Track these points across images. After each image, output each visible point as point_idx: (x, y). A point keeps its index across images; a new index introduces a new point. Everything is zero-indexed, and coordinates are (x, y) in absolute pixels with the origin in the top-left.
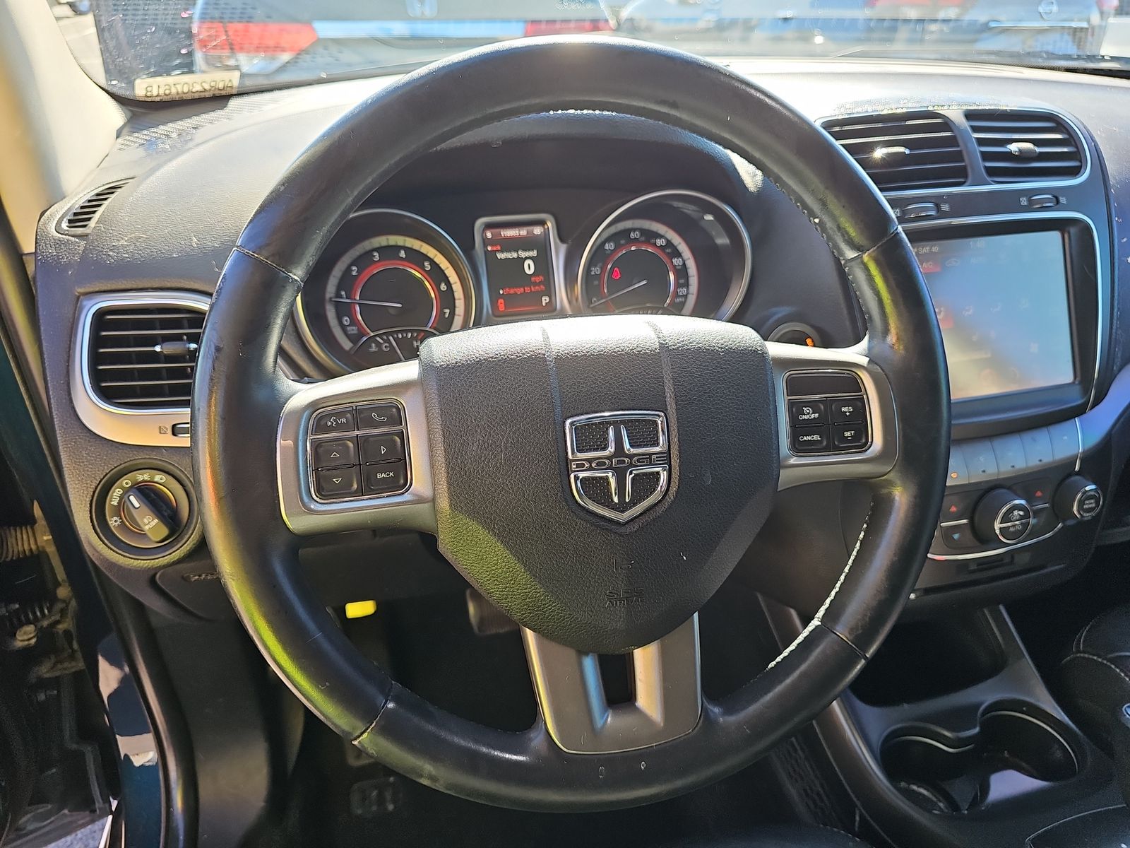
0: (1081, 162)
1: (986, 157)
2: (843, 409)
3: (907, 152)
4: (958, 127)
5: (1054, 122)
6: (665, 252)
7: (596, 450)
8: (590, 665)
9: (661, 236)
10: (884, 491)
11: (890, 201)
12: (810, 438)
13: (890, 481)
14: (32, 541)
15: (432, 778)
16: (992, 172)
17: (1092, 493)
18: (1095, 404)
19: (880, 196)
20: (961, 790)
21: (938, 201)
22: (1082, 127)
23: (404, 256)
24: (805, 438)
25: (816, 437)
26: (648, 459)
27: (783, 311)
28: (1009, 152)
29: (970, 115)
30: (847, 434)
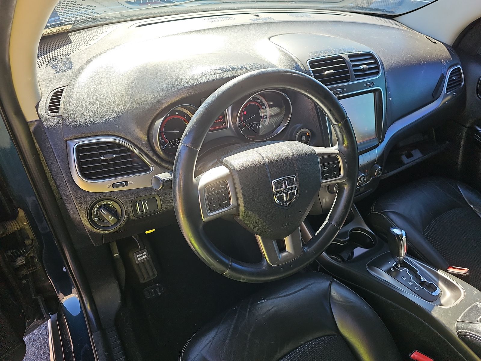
0: (379, 69)
1: (355, 71)
2: (334, 166)
3: (334, 71)
4: (347, 62)
5: (371, 56)
6: (260, 104)
7: (280, 188)
8: (274, 243)
9: (258, 99)
10: (342, 186)
11: (330, 89)
12: (326, 175)
13: (345, 183)
14: (18, 225)
15: (243, 279)
16: (357, 76)
17: (380, 169)
18: (381, 143)
19: (326, 87)
20: (345, 255)
21: (342, 88)
22: (379, 58)
23: (177, 114)
24: (325, 175)
25: (328, 174)
26: (293, 189)
27: (300, 125)
28: (360, 69)
29: (350, 56)
30: (335, 173)
